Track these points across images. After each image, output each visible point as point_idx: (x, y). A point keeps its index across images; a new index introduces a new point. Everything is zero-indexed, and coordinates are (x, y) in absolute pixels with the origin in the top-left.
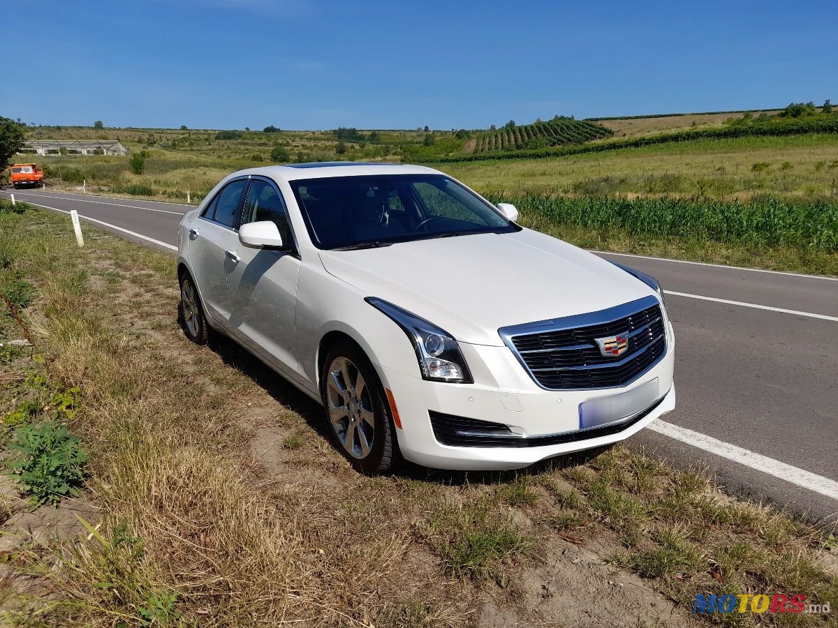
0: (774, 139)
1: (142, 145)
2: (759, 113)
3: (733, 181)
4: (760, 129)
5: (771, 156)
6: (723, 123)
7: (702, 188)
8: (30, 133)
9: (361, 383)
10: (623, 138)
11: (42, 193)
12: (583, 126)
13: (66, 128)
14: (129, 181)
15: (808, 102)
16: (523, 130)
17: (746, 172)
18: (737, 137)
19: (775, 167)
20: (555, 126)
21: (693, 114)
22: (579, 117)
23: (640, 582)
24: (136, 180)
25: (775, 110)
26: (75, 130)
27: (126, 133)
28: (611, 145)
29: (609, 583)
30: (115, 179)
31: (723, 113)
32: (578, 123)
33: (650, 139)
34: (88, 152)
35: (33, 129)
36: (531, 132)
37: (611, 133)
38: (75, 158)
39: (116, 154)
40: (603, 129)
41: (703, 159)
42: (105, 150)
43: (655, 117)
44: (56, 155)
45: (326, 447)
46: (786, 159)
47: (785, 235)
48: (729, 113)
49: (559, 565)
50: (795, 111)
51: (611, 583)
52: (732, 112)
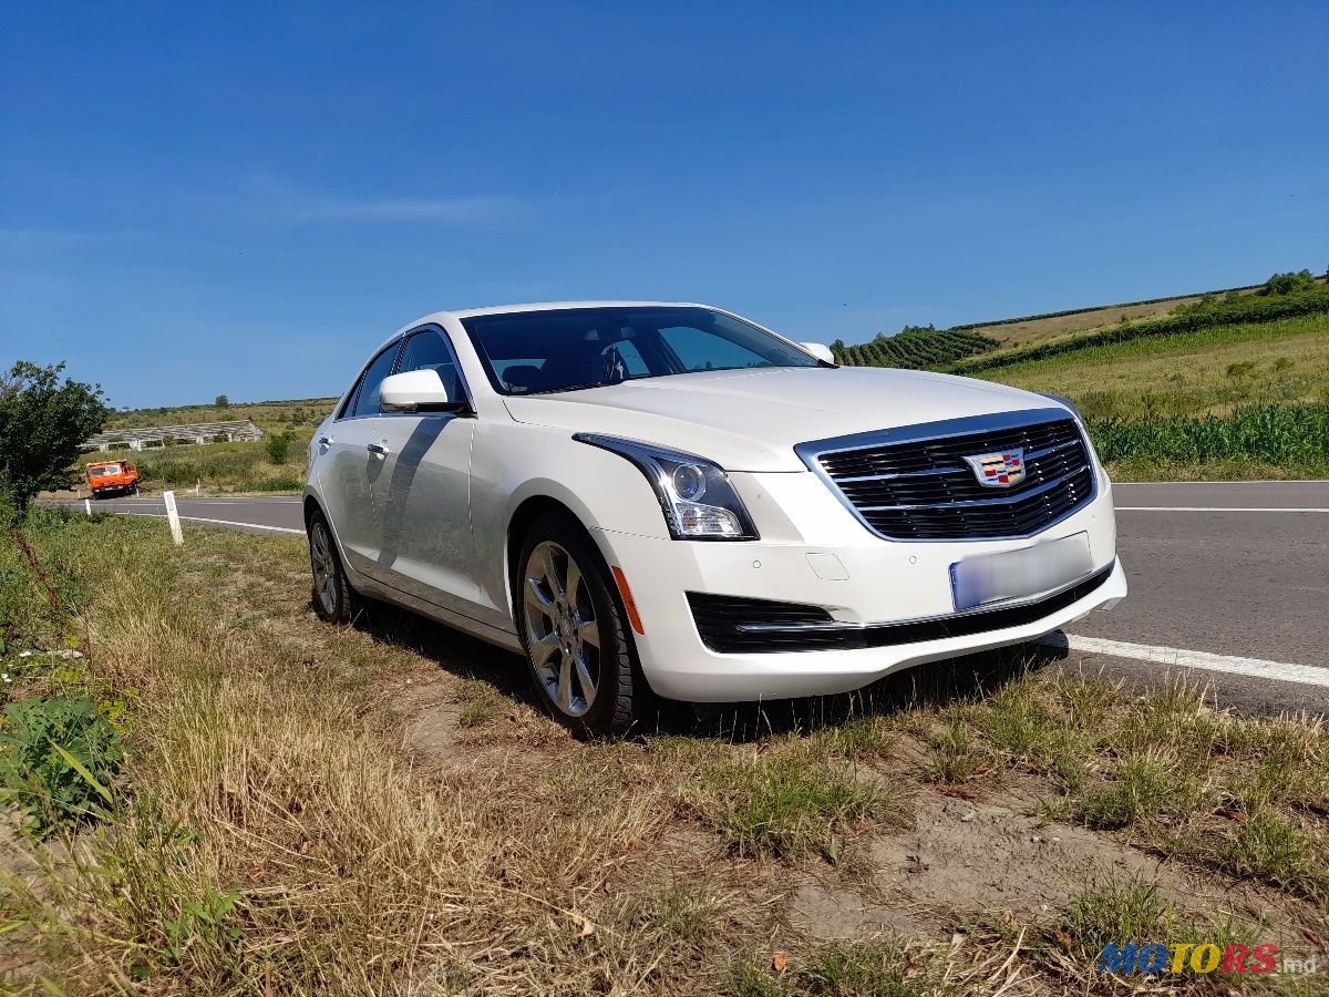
0: (1256, 327)
1: (285, 424)
2: (1225, 294)
3: (1200, 393)
4: (1230, 315)
5: (1255, 351)
6: (1171, 314)
7: (1149, 407)
8: (122, 422)
9: (574, 575)
10: (1014, 349)
11: (135, 502)
12: (950, 339)
13: (174, 411)
14: (265, 474)
15: (1301, 270)
16: (858, 352)
17: (1218, 377)
18: (1195, 330)
19: (1264, 367)
20: (908, 343)
21: (1120, 306)
22: (943, 326)
23: (1092, 836)
24: (275, 472)
25: (1251, 288)
26: (187, 412)
27: (261, 410)
28: (996, 360)
29: (1032, 840)
30: (244, 474)
31: (1167, 300)
32: (942, 334)
33: (1057, 346)
34: (205, 439)
35: (124, 415)
36: (869, 354)
37: (995, 344)
38: (185, 449)
39: (246, 440)
40: (981, 339)
41: (1146, 366)
42: (230, 436)
43: (1061, 315)
44: (157, 448)
45: (528, 714)
46: (1281, 354)
47: (1294, 453)
48: (1178, 298)
49: (939, 829)
50: (1283, 285)
51: (1036, 839)
52: (1182, 298)
